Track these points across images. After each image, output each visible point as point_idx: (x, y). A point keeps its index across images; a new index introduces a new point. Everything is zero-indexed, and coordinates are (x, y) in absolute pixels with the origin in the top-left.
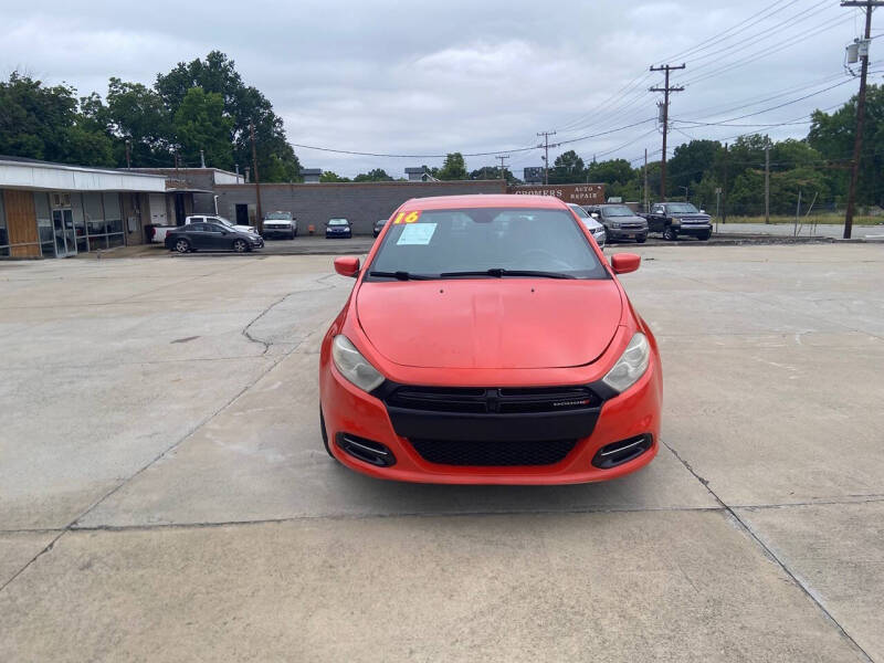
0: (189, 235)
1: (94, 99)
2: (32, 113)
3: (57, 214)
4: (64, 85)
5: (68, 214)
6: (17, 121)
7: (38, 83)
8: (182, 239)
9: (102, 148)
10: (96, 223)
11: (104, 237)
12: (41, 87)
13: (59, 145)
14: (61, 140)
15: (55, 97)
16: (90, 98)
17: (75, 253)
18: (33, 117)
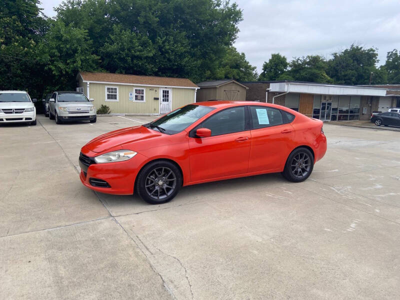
0: (382, 117)
1: (394, 52)
2: (355, 61)
3: (323, 104)
4: (372, 48)
5: (330, 104)
6: (347, 66)
7: (361, 48)
8: (379, 119)
9: (382, 75)
10: (345, 109)
11: (348, 115)
12: (362, 49)
13: (364, 74)
14: (365, 72)
15: (368, 53)
16: (392, 52)
17: (329, 121)
18: (356, 63)
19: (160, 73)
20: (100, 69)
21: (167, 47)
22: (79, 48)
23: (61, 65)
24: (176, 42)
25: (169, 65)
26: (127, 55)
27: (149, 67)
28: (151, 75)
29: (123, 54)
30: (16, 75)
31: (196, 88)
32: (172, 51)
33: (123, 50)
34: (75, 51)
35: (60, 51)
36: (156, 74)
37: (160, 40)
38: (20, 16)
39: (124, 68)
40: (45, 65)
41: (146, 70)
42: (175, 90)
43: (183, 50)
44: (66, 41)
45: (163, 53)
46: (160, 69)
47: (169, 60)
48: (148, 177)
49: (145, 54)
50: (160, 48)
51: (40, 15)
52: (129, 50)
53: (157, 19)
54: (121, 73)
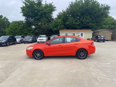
19: (82, 28)
20: (65, 29)
21: (83, 21)
22: (59, 24)
23: (55, 29)
24: (86, 19)
25: (84, 26)
26: (72, 25)
27: (78, 27)
28: (79, 29)
29: (71, 24)
30: (46, 32)
31: (92, 32)
32: (85, 22)
33: (70, 23)
34: (58, 25)
35: (55, 25)
36: (80, 29)
37: (81, 19)
38: (48, 18)
39: (71, 28)
40: (52, 29)
41: (77, 28)
42: (85, 33)
43: (89, 21)
44: (56, 23)
45: (82, 23)
46: (82, 27)
47: (84, 24)
48: (35, 53)
49: (76, 24)
50: (81, 22)
51: (52, 17)
52: (72, 23)
53: (80, 14)
54: (70, 29)
